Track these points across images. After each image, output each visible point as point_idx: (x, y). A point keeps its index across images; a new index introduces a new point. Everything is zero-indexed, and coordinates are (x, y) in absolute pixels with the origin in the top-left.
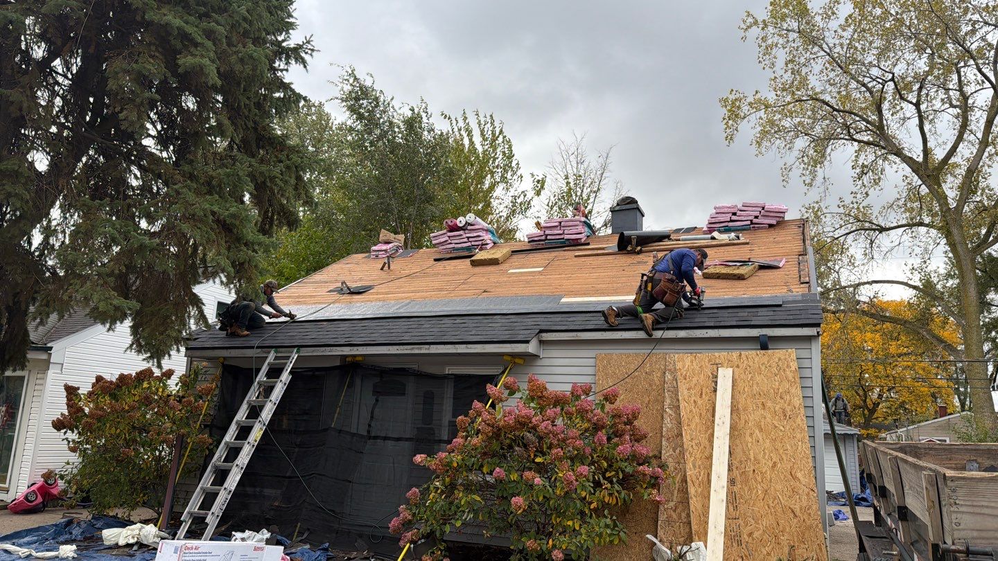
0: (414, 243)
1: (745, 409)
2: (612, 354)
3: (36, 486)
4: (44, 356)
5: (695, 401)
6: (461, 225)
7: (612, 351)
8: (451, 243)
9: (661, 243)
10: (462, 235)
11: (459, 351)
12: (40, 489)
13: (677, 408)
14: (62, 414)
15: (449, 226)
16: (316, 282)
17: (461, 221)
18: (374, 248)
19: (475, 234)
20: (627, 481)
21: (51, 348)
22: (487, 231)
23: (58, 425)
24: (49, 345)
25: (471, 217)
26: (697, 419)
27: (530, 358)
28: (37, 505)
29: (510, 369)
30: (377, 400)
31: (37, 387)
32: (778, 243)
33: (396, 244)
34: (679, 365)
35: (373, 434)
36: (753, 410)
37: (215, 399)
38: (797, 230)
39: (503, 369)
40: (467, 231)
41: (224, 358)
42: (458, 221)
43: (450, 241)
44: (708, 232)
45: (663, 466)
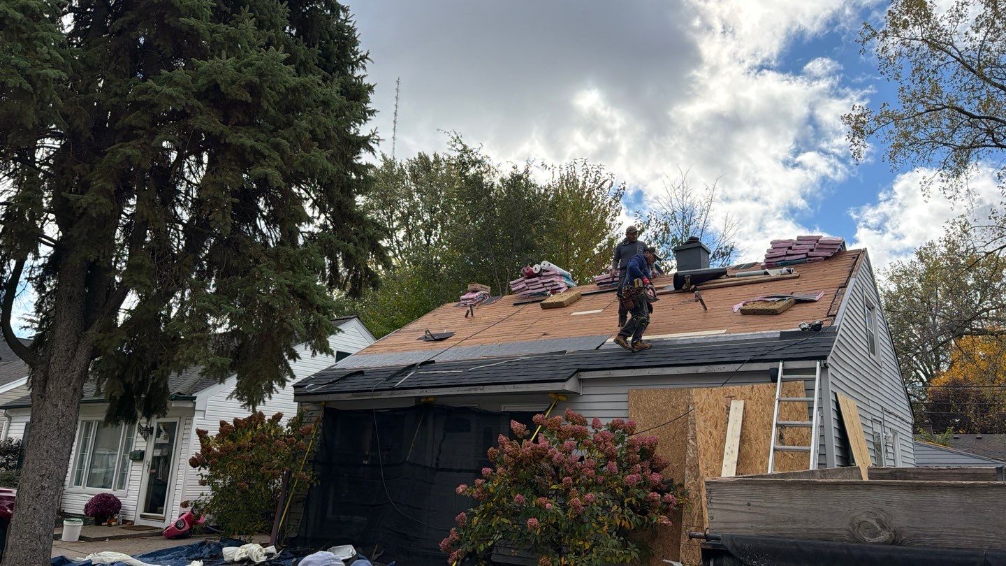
0: (499, 290)
1: (756, 439)
2: (641, 390)
3: (185, 515)
4: (190, 405)
5: (710, 432)
6: (536, 272)
7: (642, 387)
9: (717, 281)
10: (537, 281)
11: (508, 391)
12: (187, 518)
13: (695, 438)
14: (196, 454)
15: (526, 273)
16: (409, 331)
17: (536, 268)
18: (463, 297)
19: (549, 280)
20: (642, 509)
21: (195, 398)
22: (561, 275)
23: (194, 463)
24: (194, 395)
25: (545, 264)
26: (712, 449)
27: (571, 396)
28: (185, 531)
29: (555, 406)
30: (444, 436)
31: (185, 432)
32: (825, 275)
33: (482, 292)
34: (696, 399)
35: (440, 467)
36: (764, 439)
37: (318, 438)
38: (850, 261)
39: (549, 405)
40: (542, 278)
41: (325, 402)
42: (533, 269)
43: (527, 288)
44: (763, 268)
45: (684, 494)
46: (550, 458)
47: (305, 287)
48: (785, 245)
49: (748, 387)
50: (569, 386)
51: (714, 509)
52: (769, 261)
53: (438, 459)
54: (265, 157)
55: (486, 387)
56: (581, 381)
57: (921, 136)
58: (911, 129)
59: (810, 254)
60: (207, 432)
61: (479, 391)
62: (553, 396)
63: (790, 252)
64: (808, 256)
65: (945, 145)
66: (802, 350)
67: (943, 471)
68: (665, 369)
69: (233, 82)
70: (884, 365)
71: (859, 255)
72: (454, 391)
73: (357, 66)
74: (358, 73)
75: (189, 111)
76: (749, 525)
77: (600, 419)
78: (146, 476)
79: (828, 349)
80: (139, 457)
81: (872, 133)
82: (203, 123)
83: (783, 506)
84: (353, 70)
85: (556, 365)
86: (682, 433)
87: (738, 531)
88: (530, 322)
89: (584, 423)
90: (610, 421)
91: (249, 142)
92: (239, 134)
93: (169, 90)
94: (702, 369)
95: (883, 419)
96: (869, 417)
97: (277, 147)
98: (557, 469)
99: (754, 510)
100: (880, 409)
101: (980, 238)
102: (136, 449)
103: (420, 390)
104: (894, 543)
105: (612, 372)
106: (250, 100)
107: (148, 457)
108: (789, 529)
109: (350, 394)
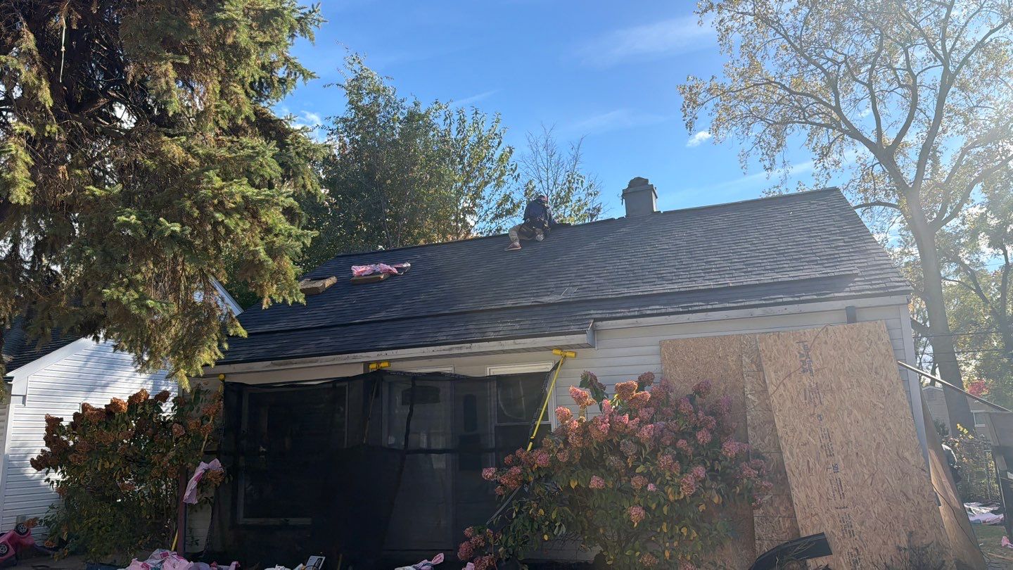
3: (7, 536)
4: (3, 389)
11: (506, 348)
12: (10, 539)
14: (42, 451)
21: (11, 379)
23: (39, 464)
28: (11, 557)
30: (412, 410)
35: (411, 448)
39: (553, 364)
41: (224, 374)
49: (822, 330)
53: (406, 438)
55: (473, 344)
56: (595, 331)
60: (61, 420)
62: (559, 352)
68: (709, 313)
86: (735, 387)
94: (758, 312)
105: (640, 320)
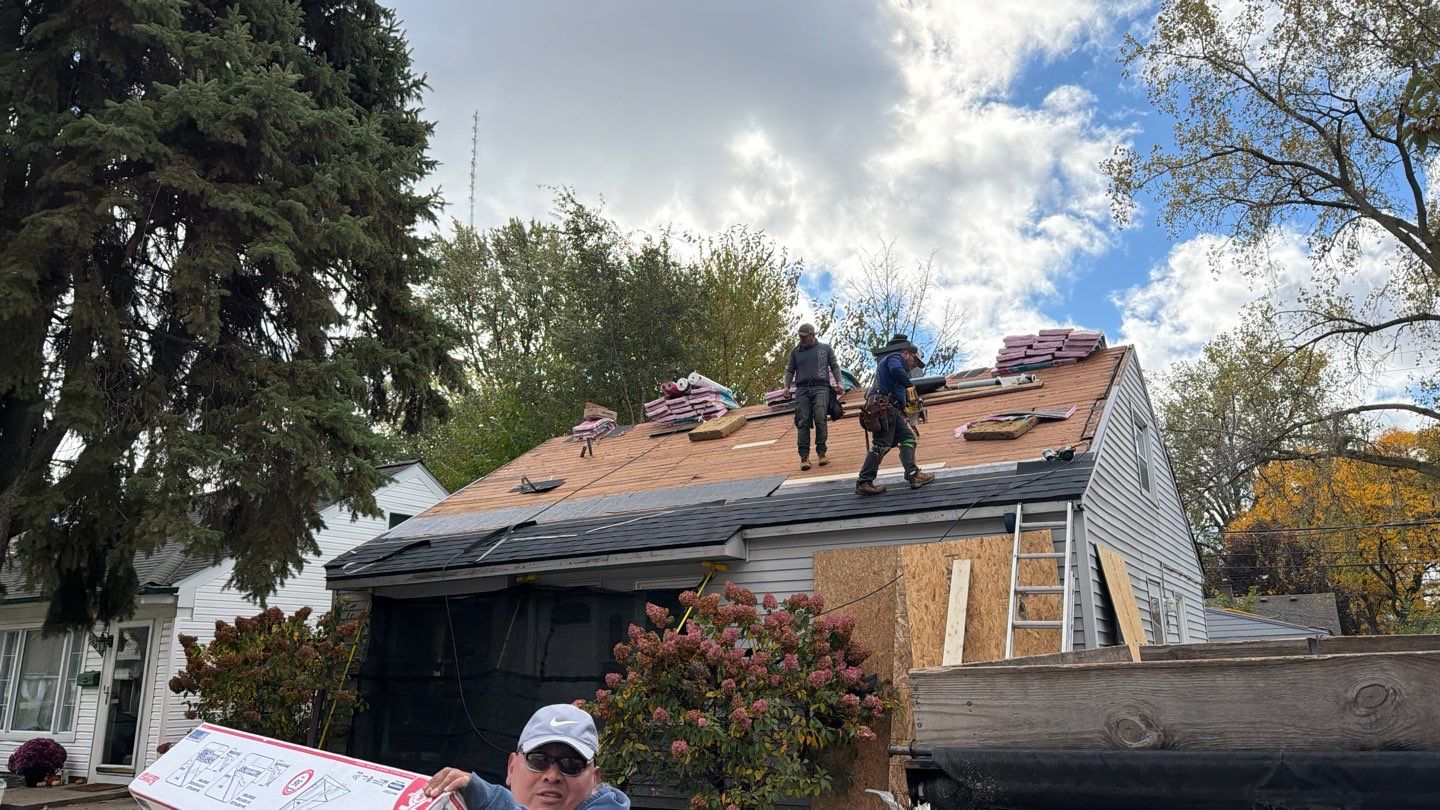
0: (629, 415)
1: (989, 613)
2: (830, 551)
4: (169, 600)
5: (926, 606)
6: (681, 389)
7: (830, 547)
8: (671, 414)
9: (933, 394)
10: (683, 402)
11: (642, 560)
13: (905, 616)
14: (180, 672)
15: (667, 391)
16: (496, 480)
17: (682, 384)
18: (577, 428)
19: (701, 400)
20: (834, 719)
21: (177, 590)
22: (718, 393)
24: (174, 586)
25: (695, 377)
26: (929, 629)
27: (733, 564)
29: (711, 579)
31: (163, 640)
32: (1077, 383)
33: (605, 420)
34: (906, 560)
35: (547, 675)
36: (999, 613)
37: (365, 641)
38: (1111, 363)
39: (702, 579)
40: (690, 397)
41: (373, 588)
42: (677, 384)
43: (669, 412)
44: (994, 375)
45: (893, 694)
46: (703, 654)
47: (334, 418)
48: (1023, 342)
49: (975, 541)
50: (730, 549)
51: (923, 712)
52: (1003, 365)
53: (543, 664)
54: (269, 228)
55: (611, 556)
56: (746, 541)
57: (1206, 190)
58: (1192, 180)
59: (1058, 354)
60: (196, 639)
61: (601, 562)
62: (708, 565)
63: (1030, 352)
64: (1054, 358)
65: (1238, 201)
66: (1048, 488)
67: (1239, 647)
68: (862, 520)
69: (218, 118)
70: (1162, 505)
71: (1123, 354)
72: (565, 564)
73: (409, 95)
74: (410, 105)
75: (150, 161)
76: (970, 733)
77: (774, 595)
78: (104, 709)
79: (1082, 484)
80: (93, 681)
81: (1140, 186)
82: (172, 177)
83: (1018, 703)
84: (402, 101)
85: (712, 520)
86: (889, 608)
87: (955, 741)
88: (674, 460)
89: (752, 601)
90: (788, 597)
91: (244, 207)
92: (230, 194)
93: (121, 130)
94: (913, 519)
95: (1162, 579)
96: (1143, 577)
97: (288, 213)
98: (713, 670)
99: (976, 711)
100: (1158, 566)
101: (1287, 327)
102: (87, 670)
103: (514, 565)
104: (1164, 746)
105: (790, 527)
106: (244, 142)
107: (107, 681)
108: (1026, 736)
109: (411, 575)
